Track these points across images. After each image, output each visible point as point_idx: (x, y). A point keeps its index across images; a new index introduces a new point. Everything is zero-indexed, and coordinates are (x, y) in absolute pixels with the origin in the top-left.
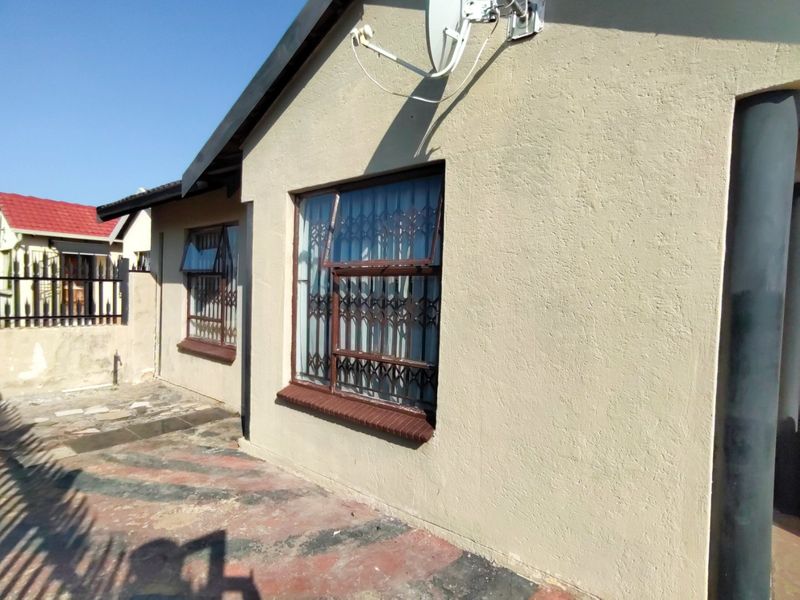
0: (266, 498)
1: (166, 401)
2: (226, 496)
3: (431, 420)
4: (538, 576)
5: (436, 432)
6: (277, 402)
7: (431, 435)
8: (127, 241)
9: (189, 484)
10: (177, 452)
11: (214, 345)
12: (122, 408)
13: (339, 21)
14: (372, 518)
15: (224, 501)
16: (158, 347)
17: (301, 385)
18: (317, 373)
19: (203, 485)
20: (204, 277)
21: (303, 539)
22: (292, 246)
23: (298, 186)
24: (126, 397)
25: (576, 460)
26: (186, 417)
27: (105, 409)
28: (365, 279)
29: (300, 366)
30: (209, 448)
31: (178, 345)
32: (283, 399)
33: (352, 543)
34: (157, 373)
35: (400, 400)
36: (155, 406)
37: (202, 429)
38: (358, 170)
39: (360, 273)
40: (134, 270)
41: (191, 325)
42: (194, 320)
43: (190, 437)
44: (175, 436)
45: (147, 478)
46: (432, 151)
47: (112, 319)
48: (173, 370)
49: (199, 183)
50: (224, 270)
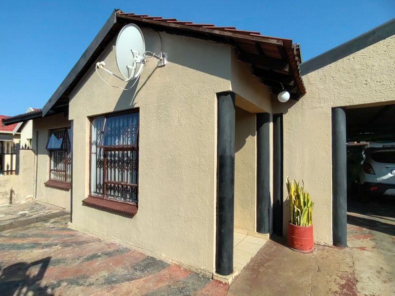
0: (74, 244)
1: (38, 210)
2: (56, 245)
3: (137, 206)
4: (170, 261)
5: (138, 211)
6: (83, 205)
7: (136, 212)
8: (23, 133)
9: (40, 242)
10: (37, 230)
11: (61, 182)
12: (13, 214)
13: (105, 50)
14: (117, 248)
15: (54, 247)
16: (35, 185)
17: (93, 197)
18: (100, 191)
19: (46, 242)
20: (58, 151)
21: (85, 257)
22: (89, 139)
23: (90, 115)
24: (15, 209)
25: (179, 216)
26: (45, 216)
27: (4, 216)
28: (117, 152)
29: (93, 189)
30: (53, 228)
31: (45, 184)
32: (86, 203)
33: (105, 257)
34: (34, 197)
35: (131, 200)
36: (31, 212)
37: (52, 220)
38: (111, 110)
39: (115, 149)
40: (23, 149)
41: (51, 174)
42: (53, 172)
43: (46, 224)
44: (38, 224)
45: (19, 242)
46: (135, 104)
47: (10, 172)
48: (42, 195)
49: (50, 111)
50: (66, 148)
